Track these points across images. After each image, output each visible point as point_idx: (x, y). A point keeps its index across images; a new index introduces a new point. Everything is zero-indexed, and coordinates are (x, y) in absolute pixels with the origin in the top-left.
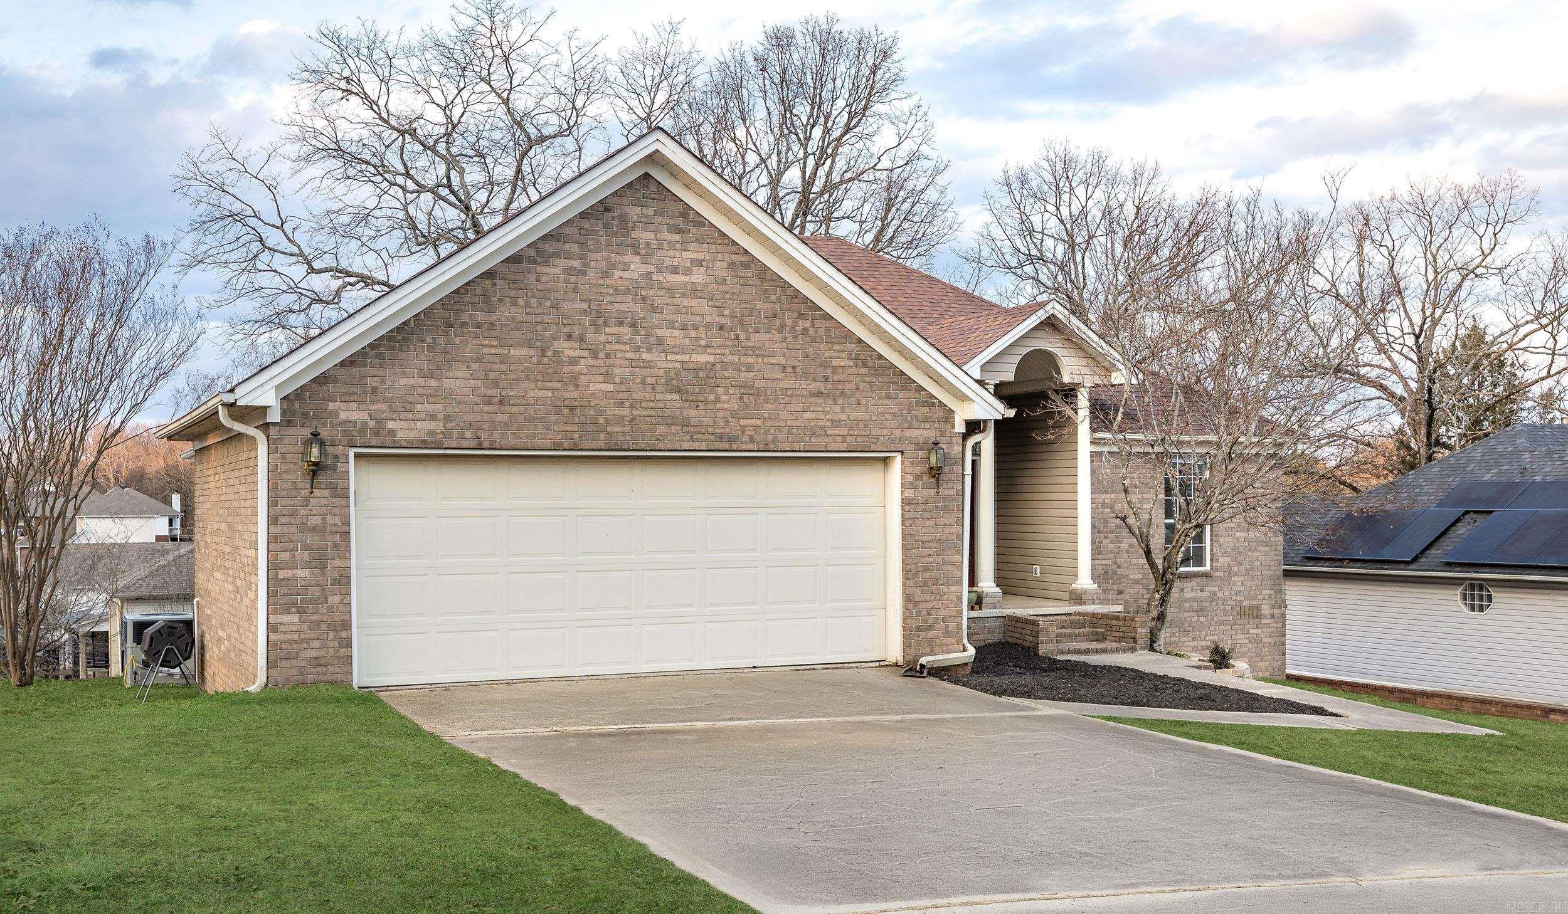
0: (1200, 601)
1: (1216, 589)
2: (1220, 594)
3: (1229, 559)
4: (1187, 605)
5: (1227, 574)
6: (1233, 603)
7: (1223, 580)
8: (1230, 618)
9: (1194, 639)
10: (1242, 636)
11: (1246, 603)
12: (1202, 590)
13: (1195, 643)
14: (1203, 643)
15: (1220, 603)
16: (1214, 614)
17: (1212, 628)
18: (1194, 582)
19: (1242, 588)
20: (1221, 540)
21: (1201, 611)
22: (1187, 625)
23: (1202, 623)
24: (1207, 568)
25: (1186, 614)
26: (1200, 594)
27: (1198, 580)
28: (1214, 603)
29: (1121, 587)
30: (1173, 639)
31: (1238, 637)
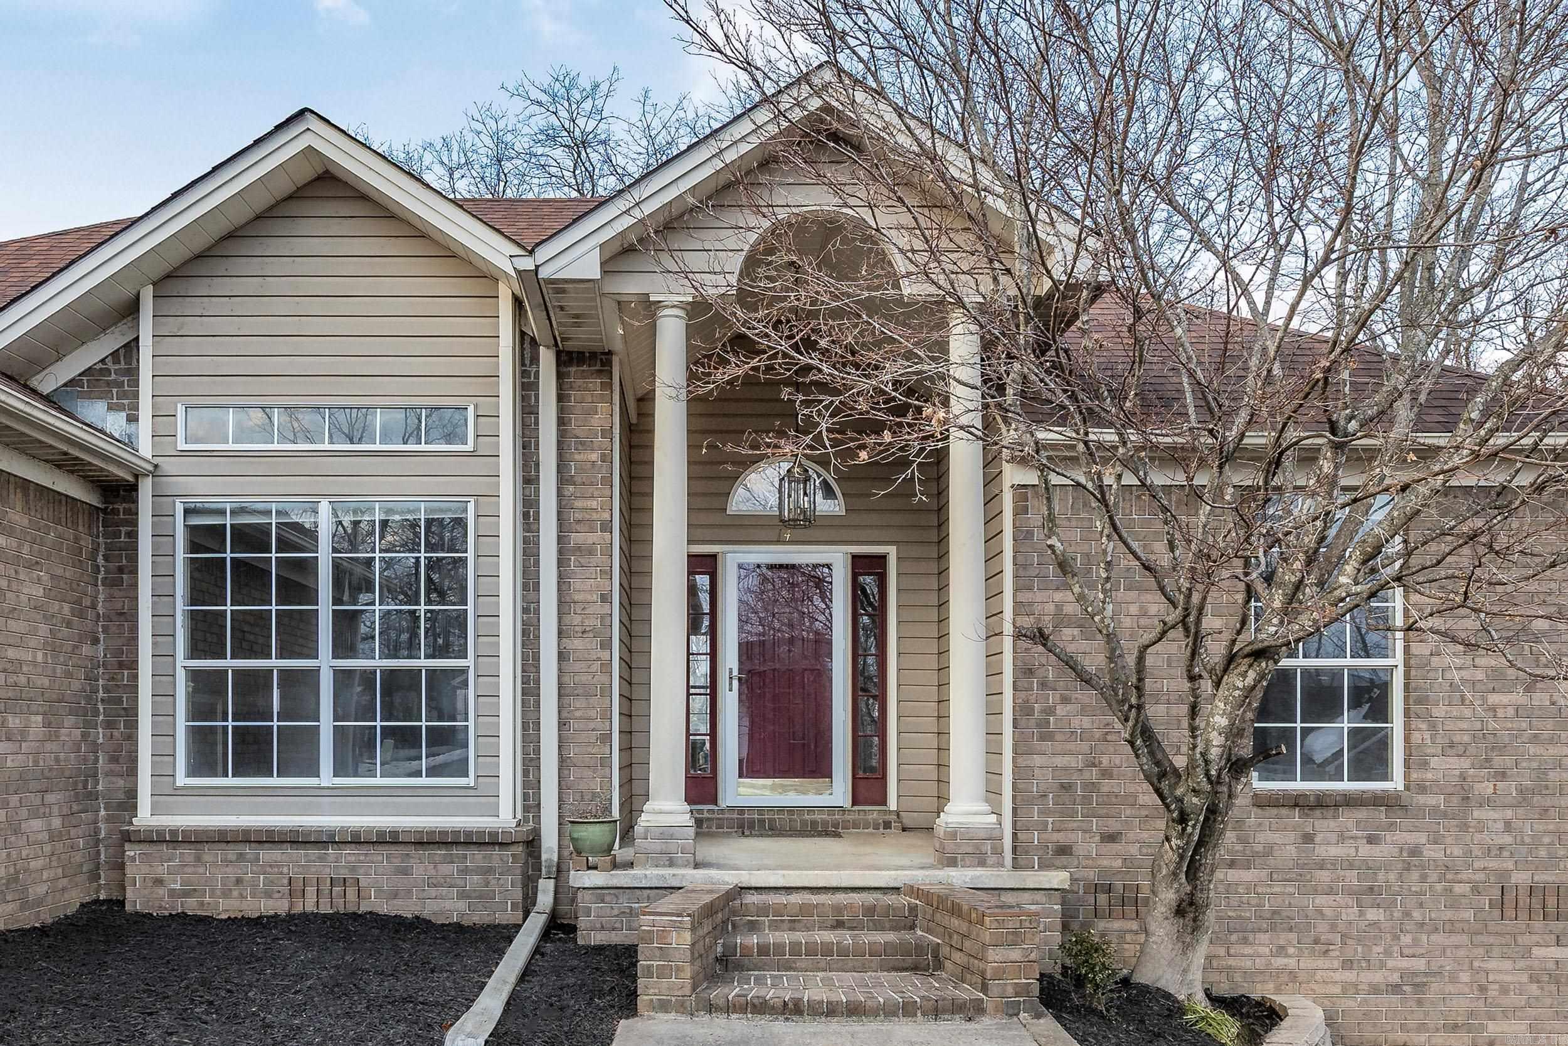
0: (1368, 868)
1: (1422, 838)
2: (1432, 852)
3: (1465, 763)
4: (1324, 876)
5: (1455, 800)
6: (1480, 876)
7: (1445, 815)
8: (1469, 915)
9: (1347, 964)
10: (1507, 965)
11: (1521, 878)
12: (1371, 840)
13: (1350, 976)
14: (1377, 977)
15: (1433, 876)
16: (1411, 902)
17: (1406, 939)
18: (1347, 819)
19: (1507, 839)
20: (1439, 711)
21: (1369, 894)
22: (1322, 927)
23: (1374, 924)
24: (1396, 783)
25: (1321, 900)
26: (1365, 850)
27: (1362, 813)
28: (1415, 875)
29: (1113, 825)
30: (1279, 962)
31: (1492, 965)
